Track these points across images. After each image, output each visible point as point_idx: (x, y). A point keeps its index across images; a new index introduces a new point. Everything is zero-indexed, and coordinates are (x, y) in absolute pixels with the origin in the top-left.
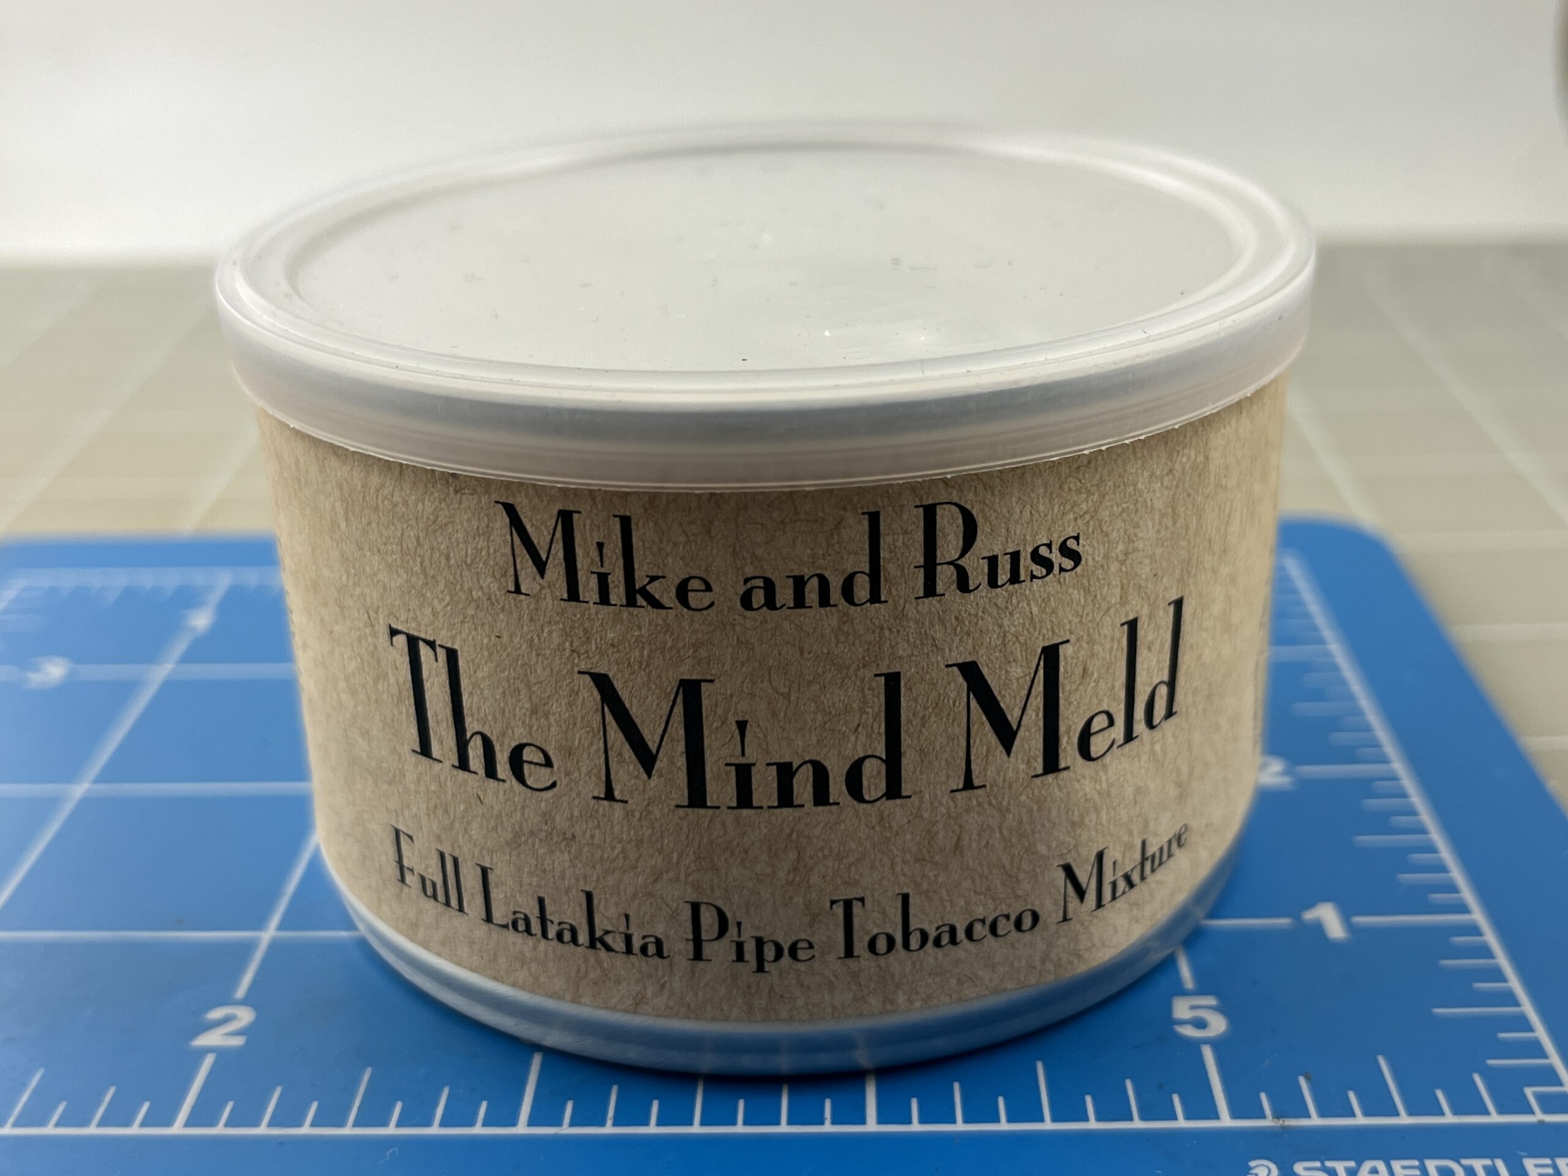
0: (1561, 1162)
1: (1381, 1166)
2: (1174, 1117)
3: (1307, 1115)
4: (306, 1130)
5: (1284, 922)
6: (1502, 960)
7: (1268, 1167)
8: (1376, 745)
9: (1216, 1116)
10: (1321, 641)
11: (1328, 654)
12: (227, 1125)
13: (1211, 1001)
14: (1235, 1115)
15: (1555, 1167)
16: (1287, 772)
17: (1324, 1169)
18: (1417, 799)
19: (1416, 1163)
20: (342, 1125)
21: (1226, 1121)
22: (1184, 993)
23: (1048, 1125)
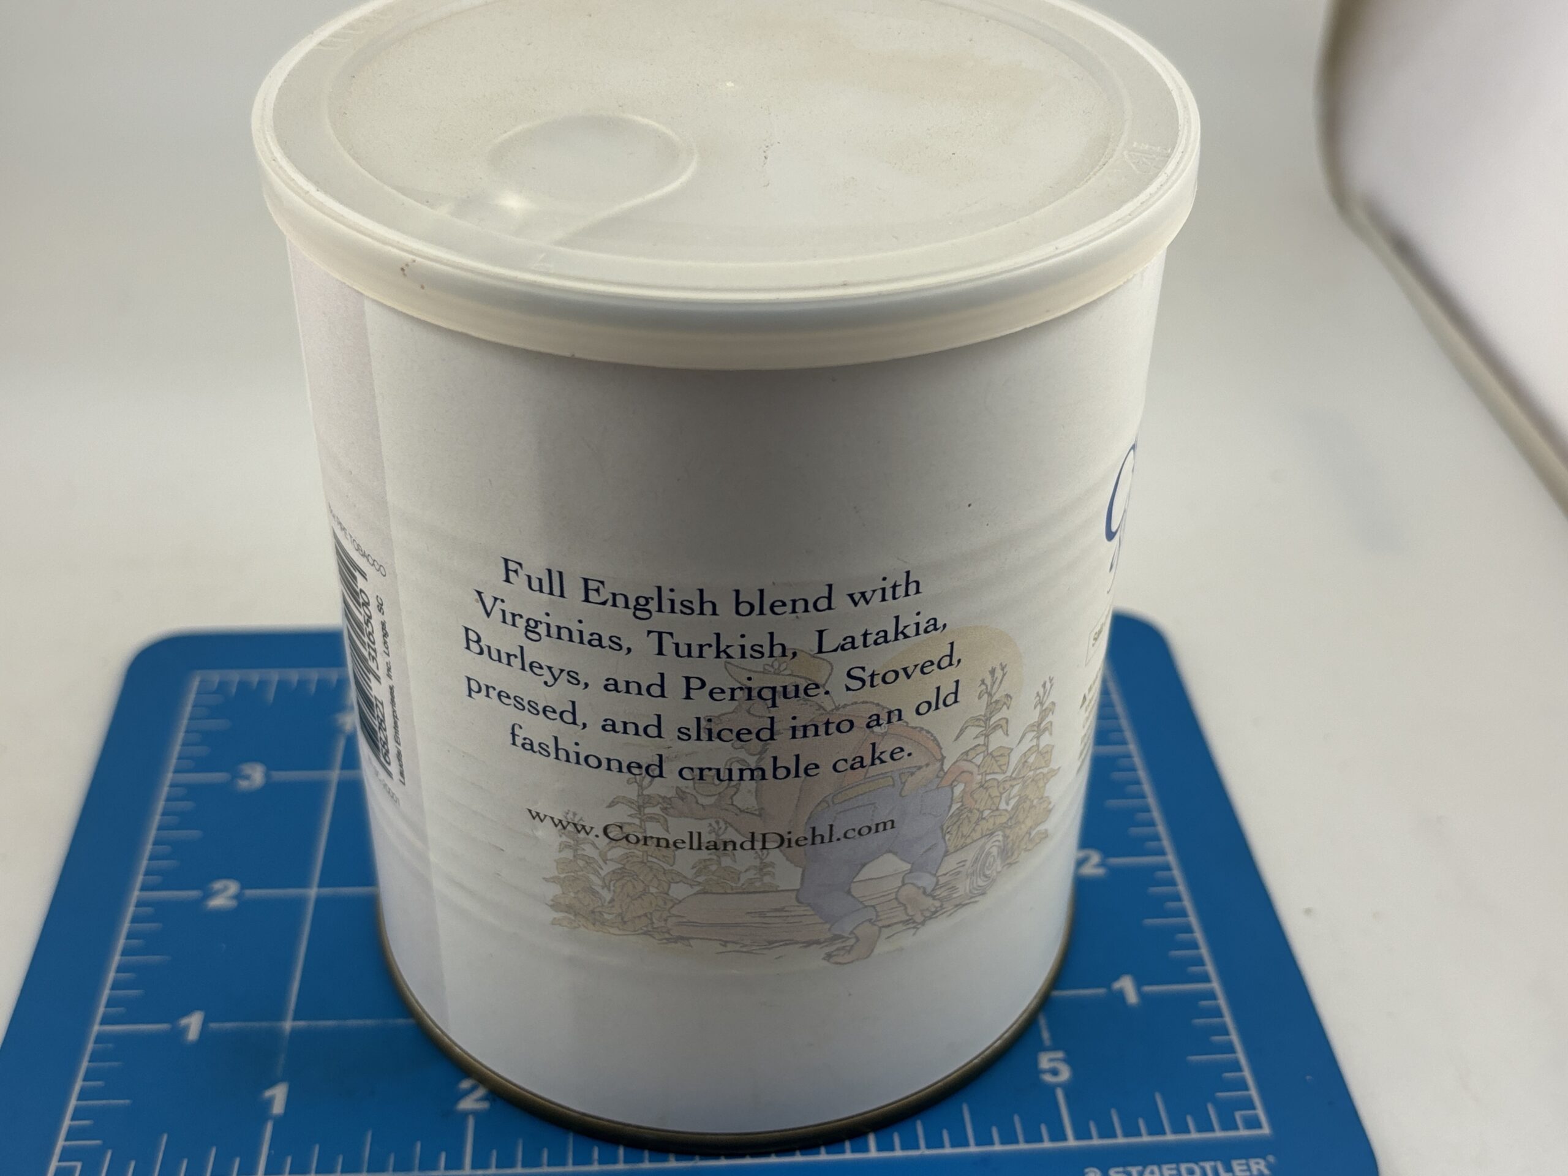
0: (1252, 1162)
1: (1155, 1168)
2: (1040, 1140)
3: (1116, 1136)
4: (545, 1169)
5: (1101, 991)
6: (1228, 1019)
8: (1157, 838)
9: (1064, 1138)
10: (1124, 742)
11: (1129, 755)
12: (497, 1167)
13: (1060, 1055)
14: (1078, 1137)
15: (1248, 1165)
16: (1102, 864)
17: (1124, 1172)
18: (1181, 886)
19: (1175, 1166)
20: (566, 1164)
21: (1072, 1142)
22: (1045, 1049)
23: (973, 1149)
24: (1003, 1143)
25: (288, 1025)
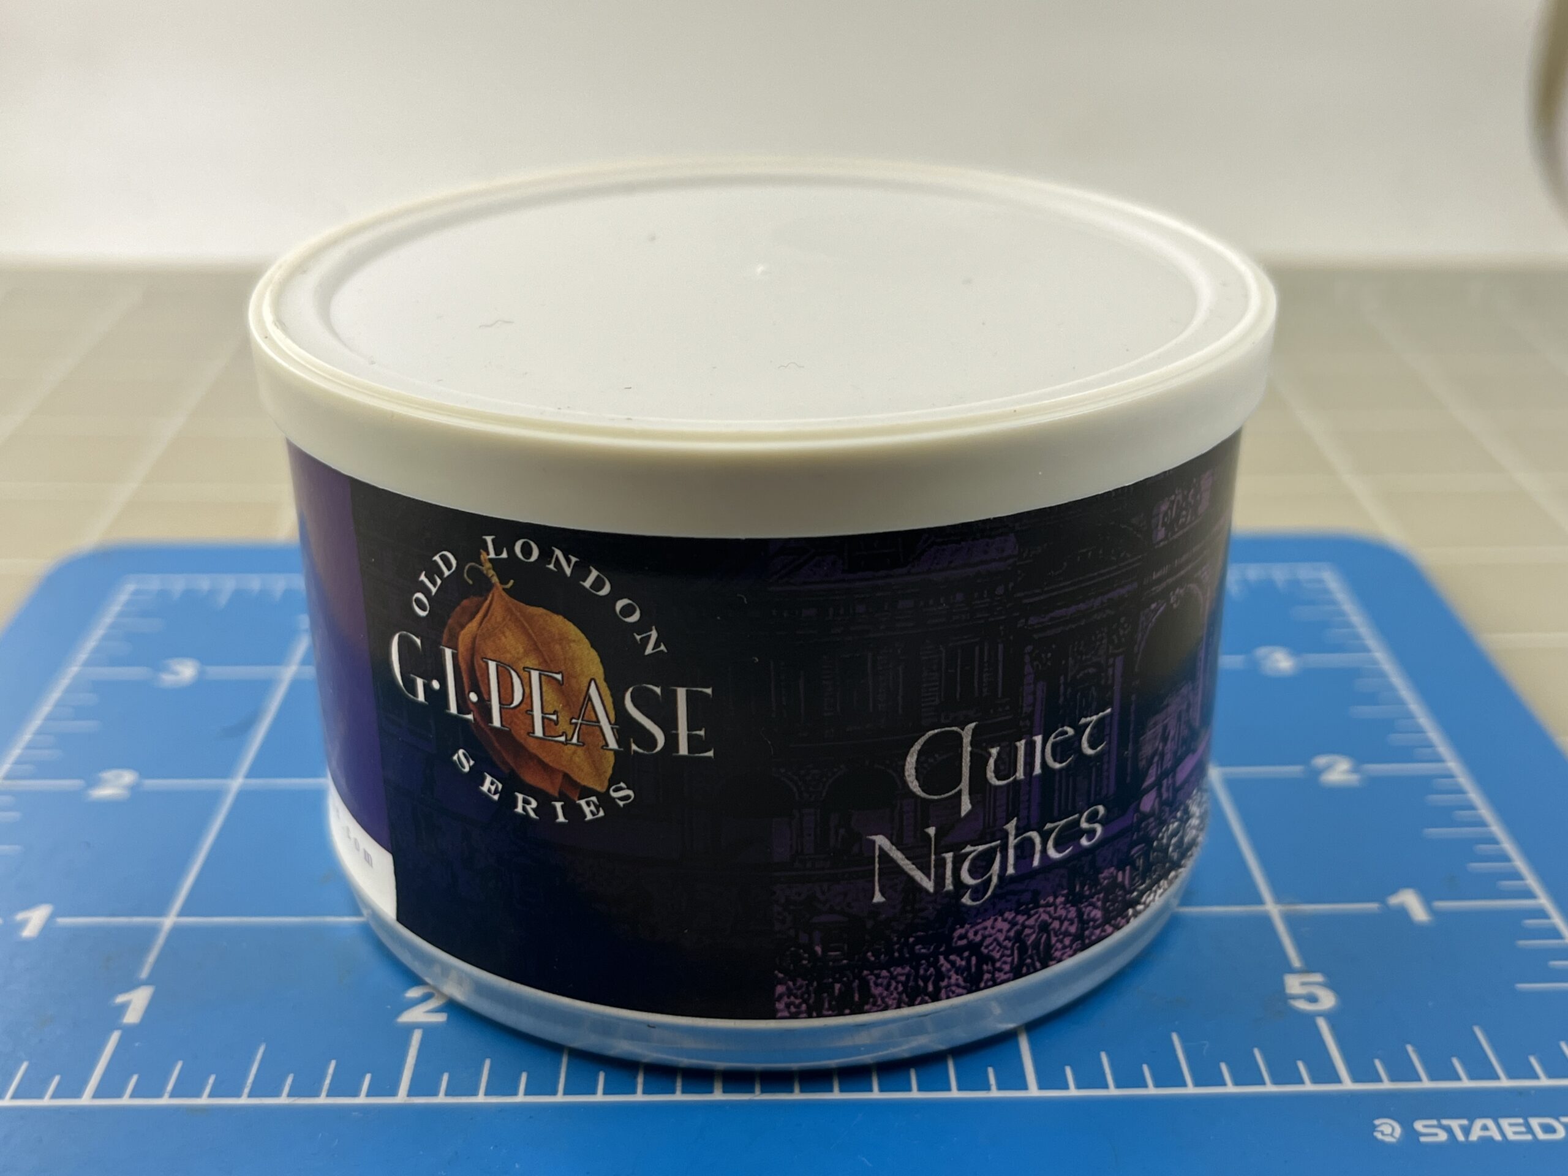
1: (1490, 1123)
2: (1301, 1082)
3: (1419, 1079)
4: (520, 1098)
5: (1372, 906)
7: (1391, 1125)
8: (1430, 745)
9: (1338, 1080)
10: (1366, 649)
11: (1375, 662)
12: (447, 1094)
13: (1318, 978)
14: (1355, 1079)
16: (1355, 770)
18: (1474, 796)
19: (1521, 1121)
20: (554, 1093)
21: (1348, 1085)
22: (1292, 971)
23: (1191, 1089)
24: (1237, 1083)
25: (169, 922)
